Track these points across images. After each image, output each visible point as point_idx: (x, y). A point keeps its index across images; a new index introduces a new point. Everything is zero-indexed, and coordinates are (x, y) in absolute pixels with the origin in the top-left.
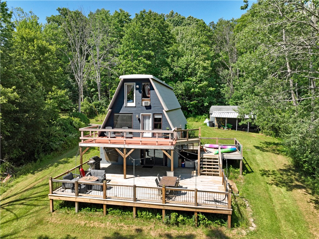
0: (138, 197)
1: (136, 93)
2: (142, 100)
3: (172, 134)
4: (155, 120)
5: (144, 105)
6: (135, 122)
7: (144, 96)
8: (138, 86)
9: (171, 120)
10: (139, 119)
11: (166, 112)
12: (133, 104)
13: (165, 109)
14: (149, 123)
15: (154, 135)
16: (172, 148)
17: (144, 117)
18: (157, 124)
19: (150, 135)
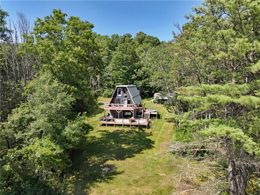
0: (124, 122)
1: (122, 92)
2: (124, 94)
3: (134, 106)
4: (128, 101)
5: (124, 96)
6: (121, 101)
7: (124, 93)
8: (122, 89)
9: (133, 101)
10: (123, 101)
11: (132, 98)
12: (120, 95)
13: (132, 97)
14: (126, 102)
15: (128, 106)
16: (133, 110)
17: (124, 100)
18: (129, 102)
19: (126, 106)
